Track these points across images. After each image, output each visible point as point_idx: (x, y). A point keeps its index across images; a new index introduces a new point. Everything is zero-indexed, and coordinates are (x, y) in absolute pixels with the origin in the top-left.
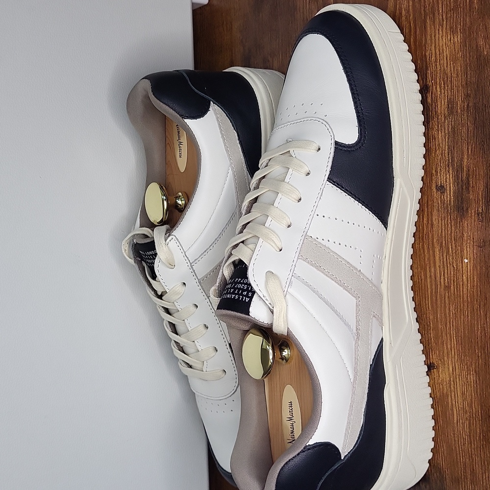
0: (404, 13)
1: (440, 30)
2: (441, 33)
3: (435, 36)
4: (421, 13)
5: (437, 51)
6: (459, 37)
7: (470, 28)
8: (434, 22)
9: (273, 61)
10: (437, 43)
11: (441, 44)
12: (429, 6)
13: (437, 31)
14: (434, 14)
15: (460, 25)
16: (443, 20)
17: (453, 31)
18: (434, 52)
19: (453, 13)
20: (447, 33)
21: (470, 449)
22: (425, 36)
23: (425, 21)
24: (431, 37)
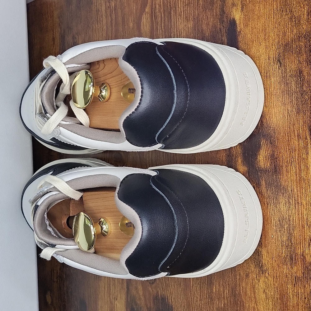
0: (157, 6)
1: (180, 19)
2: (180, 20)
3: (176, 23)
4: (167, 7)
5: (178, 33)
6: (191, 24)
7: (197, 18)
8: (176, 13)
9: (78, 38)
10: (178, 28)
11: (180, 28)
12: (173, 2)
13: (178, 20)
14: (176, 8)
15: (192, 15)
16: (181, 12)
17: (187, 19)
18: (176, 33)
19: (187, 7)
20: (184, 21)
21: (200, 305)
22: (171, 22)
23: (170, 13)
24: (174, 23)
